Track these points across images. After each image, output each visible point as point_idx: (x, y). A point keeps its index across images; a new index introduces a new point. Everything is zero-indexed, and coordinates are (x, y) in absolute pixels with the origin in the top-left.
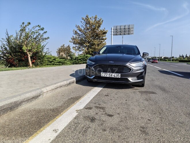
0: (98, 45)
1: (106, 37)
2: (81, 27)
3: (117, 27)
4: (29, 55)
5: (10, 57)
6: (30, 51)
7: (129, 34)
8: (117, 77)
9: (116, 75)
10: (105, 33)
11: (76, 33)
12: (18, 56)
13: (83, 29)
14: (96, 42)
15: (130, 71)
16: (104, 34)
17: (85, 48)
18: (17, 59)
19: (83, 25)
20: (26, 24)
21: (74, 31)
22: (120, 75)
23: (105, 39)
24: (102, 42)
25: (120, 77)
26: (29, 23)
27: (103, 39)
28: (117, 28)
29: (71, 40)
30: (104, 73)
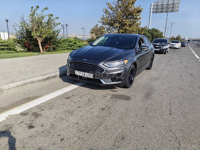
0: (130, 26)
1: (140, 16)
2: (112, 5)
3: (158, 2)
4: (39, 41)
5: (26, 41)
6: (40, 36)
7: (172, 11)
8: (90, 77)
9: (88, 75)
10: (139, 11)
11: (106, 12)
12: (34, 41)
13: (114, 6)
14: (128, 22)
15: (103, 72)
16: (138, 13)
17: (115, 29)
18: (33, 44)
19: (114, 2)
20: (35, 8)
21: (104, 10)
22: (92, 75)
23: (139, 19)
24: (135, 22)
25: (92, 78)
26: (38, 7)
27: (136, 19)
28: (158, 4)
29: (101, 20)
30: (77, 71)
